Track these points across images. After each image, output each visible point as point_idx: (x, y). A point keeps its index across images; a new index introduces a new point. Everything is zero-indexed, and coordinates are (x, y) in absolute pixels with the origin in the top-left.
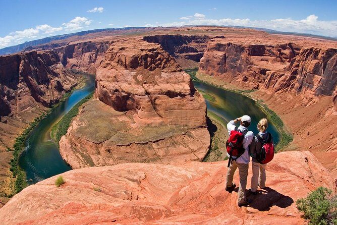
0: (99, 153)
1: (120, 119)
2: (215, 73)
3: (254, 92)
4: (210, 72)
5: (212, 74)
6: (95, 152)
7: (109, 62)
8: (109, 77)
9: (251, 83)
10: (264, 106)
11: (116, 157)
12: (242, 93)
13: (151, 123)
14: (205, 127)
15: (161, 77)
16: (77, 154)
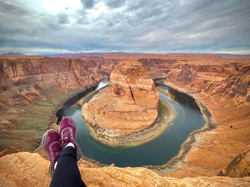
0: (99, 113)
1: (115, 99)
2: (175, 81)
3: (196, 94)
4: (172, 80)
5: (173, 82)
6: (97, 112)
7: (116, 70)
8: (115, 78)
9: (196, 88)
10: (201, 103)
11: (106, 116)
12: (188, 94)
13: (129, 103)
14: (156, 109)
15: (138, 81)
16: (89, 112)
